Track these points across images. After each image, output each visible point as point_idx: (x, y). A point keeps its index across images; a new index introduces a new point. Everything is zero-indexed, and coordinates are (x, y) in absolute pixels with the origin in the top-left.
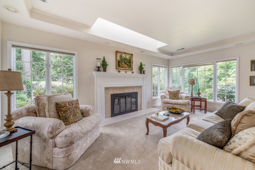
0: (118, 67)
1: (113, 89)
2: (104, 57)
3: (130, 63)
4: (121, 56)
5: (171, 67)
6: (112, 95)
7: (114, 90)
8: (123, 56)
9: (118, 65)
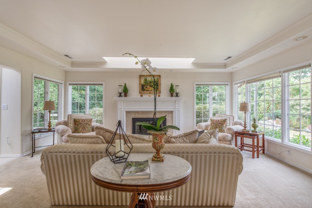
0: (142, 91)
1: (134, 113)
2: (125, 84)
3: (158, 86)
4: (146, 80)
5: (235, 84)
6: (133, 118)
7: (136, 114)
8: (148, 79)
9: (142, 89)
